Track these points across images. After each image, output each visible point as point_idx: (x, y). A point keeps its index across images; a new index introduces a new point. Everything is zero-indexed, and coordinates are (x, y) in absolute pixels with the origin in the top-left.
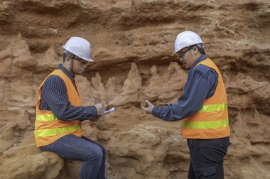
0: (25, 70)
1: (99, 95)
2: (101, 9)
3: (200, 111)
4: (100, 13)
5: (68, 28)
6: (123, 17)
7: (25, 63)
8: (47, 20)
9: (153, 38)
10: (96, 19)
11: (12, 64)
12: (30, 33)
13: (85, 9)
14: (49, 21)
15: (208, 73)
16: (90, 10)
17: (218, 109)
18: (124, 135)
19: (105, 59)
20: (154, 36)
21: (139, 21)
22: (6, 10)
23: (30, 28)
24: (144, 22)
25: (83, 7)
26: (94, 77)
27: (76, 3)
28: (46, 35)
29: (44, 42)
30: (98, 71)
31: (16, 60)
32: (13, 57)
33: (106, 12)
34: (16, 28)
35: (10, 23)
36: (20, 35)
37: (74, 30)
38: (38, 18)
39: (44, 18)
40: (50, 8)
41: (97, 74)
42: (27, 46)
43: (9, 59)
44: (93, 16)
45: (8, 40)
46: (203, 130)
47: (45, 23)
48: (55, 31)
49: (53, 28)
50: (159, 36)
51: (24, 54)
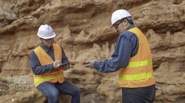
0: (68, 44)
1: (105, 55)
2: (106, 3)
3: (127, 67)
4: (106, 5)
5: (91, 17)
6: (119, 5)
7: (67, 40)
8: (80, 15)
9: (135, 15)
10: (105, 9)
11: (61, 42)
12: (73, 24)
13: (98, 5)
14: (81, 16)
15: (131, 36)
16: (100, 5)
17: (141, 65)
18: (106, 81)
19: (109, 33)
20: (137, 13)
21: (128, 5)
22: (59, 14)
23: (73, 21)
24: (131, 5)
25: (96, 4)
26: (105, 44)
27: (92, 3)
28: (81, 23)
29: (81, 27)
30: (107, 40)
31: (63, 39)
32: (62, 38)
33: (109, 4)
34: (66, 22)
35: (63, 21)
36: (67, 26)
37: (95, 18)
38: (76, 15)
39: (79, 15)
40: (80, 9)
41: (107, 42)
42: (69, 31)
43: (61, 39)
44: (103, 8)
45: (63, 30)
46: (130, 81)
47: (79, 17)
48: (85, 20)
49: (84, 19)
50: (140, 13)
51: (67, 36)
